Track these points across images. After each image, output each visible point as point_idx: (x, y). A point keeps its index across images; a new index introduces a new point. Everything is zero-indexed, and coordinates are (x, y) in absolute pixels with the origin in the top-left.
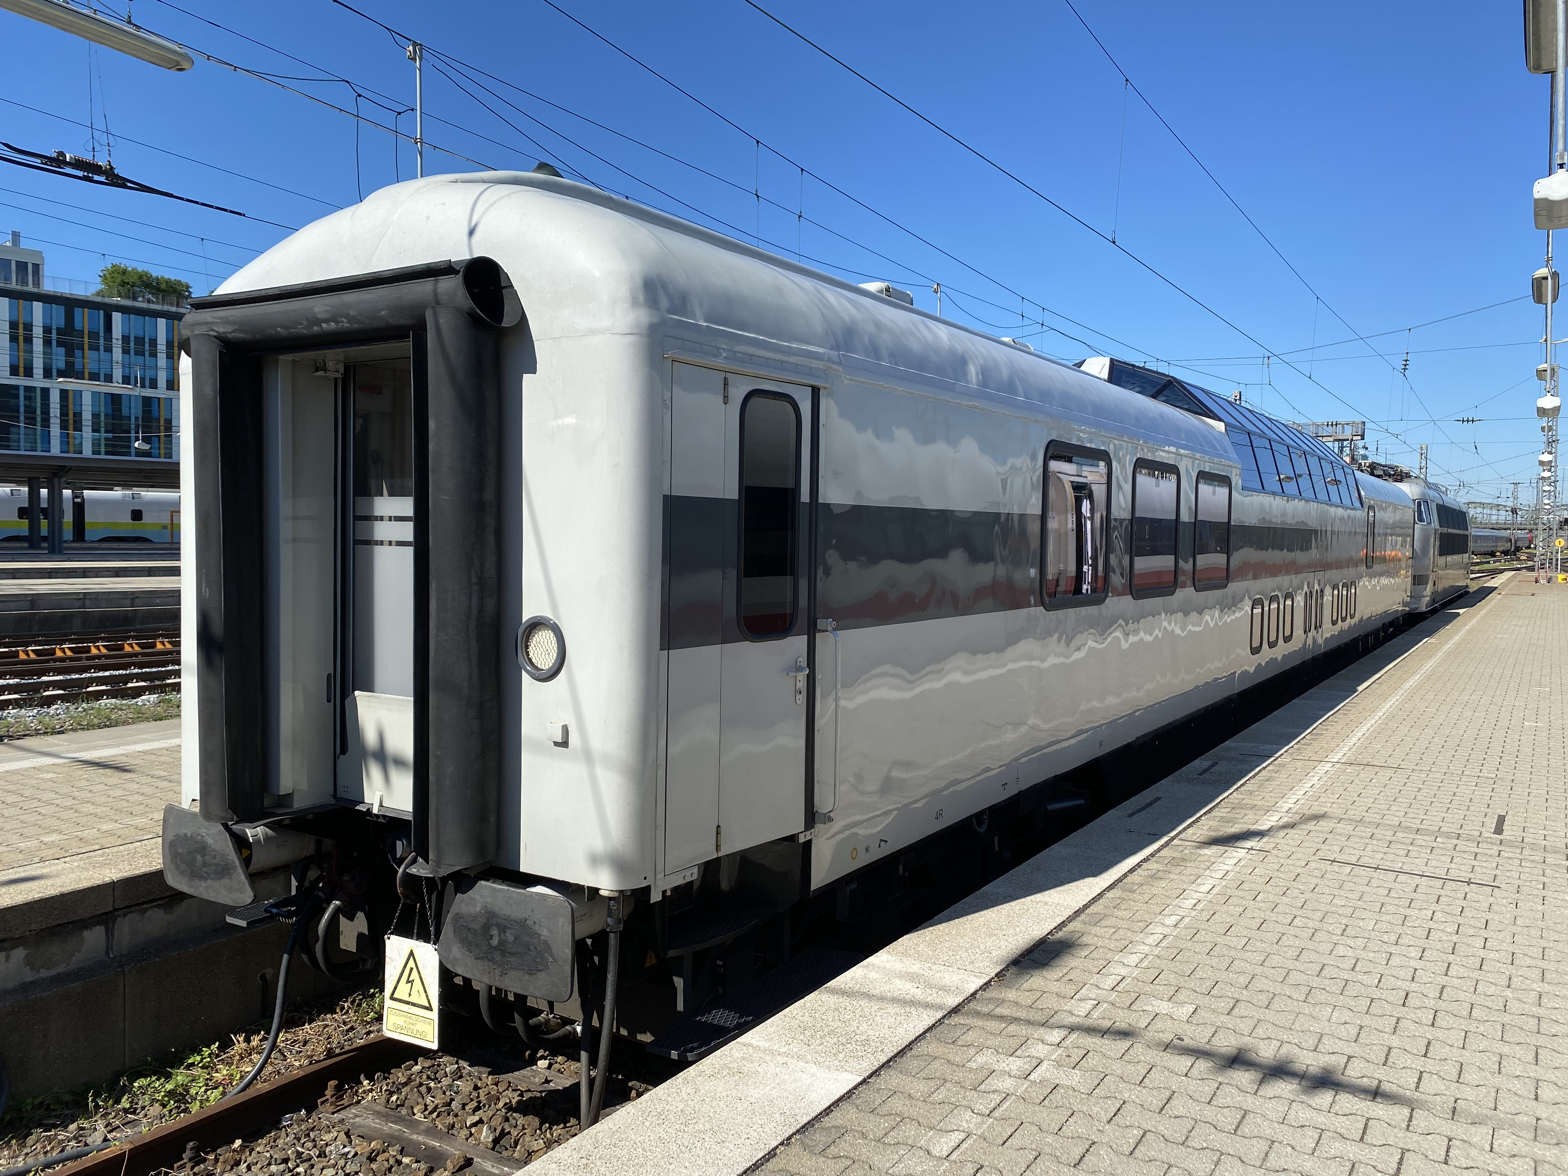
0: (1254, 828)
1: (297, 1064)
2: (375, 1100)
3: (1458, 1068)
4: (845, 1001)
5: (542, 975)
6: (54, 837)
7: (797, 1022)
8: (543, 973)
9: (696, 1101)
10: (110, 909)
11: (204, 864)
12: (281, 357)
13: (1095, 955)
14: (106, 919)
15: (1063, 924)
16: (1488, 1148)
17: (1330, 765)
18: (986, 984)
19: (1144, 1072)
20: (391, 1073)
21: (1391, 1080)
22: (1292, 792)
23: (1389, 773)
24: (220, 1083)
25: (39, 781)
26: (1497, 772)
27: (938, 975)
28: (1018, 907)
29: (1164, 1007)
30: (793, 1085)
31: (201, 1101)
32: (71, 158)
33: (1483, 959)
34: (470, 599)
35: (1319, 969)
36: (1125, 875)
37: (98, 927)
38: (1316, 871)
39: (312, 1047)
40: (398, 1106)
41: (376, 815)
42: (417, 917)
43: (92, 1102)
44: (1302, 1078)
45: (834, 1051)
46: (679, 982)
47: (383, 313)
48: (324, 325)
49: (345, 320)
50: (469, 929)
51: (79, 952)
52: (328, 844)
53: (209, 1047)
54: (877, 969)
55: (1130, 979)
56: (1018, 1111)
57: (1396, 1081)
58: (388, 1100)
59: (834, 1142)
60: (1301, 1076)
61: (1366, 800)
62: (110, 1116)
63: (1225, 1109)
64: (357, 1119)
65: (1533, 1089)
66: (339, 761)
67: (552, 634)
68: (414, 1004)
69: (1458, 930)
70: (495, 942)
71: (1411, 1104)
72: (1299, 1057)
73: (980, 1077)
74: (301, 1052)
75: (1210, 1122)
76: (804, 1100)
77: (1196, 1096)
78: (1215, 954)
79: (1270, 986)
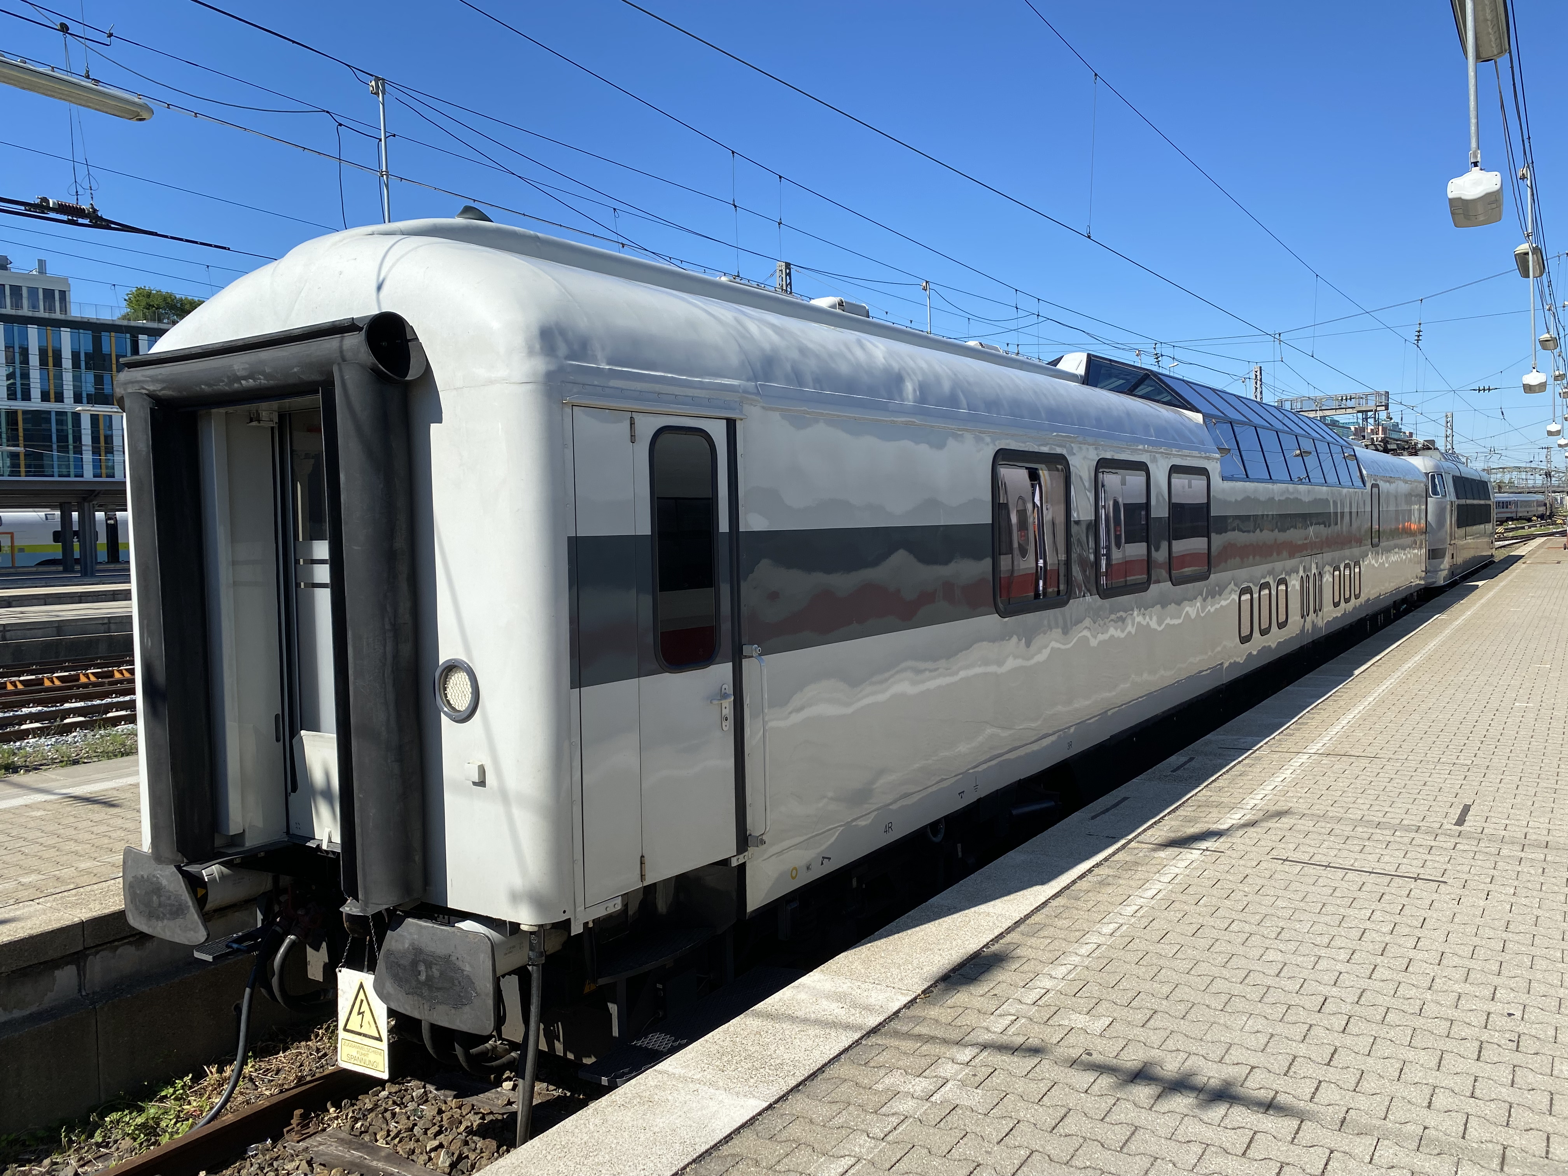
0: (1214, 827)
1: (268, 1093)
2: (340, 1127)
3: (1358, 1076)
4: (769, 1024)
5: (466, 1009)
6: (33, 878)
7: (717, 1047)
8: (467, 1007)
9: (601, 1132)
10: (80, 948)
11: (160, 905)
12: (214, 411)
13: (1025, 967)
14: (78, 958)
15: (1001, 936)
16: (1367, 1159)
17: (1307, 756)
18: (911, 1001)
19: (1045, 1090)
20: (358, 1100)
21: (1288, 1092)
22: (1262, 787)
23: (1364, 762)
24: (191, 1114)
25: (28, 819)
26: (1473, 759)
27: (866, 994)
28: (960, 920)
29: (1079, 1020)
30: (699, 1113)
31: (172, 1134)
32: (54, 203)
33: (1411, 959)
34: (385, 647)
35: (1244, 976)
36: (1074, 882)
37: (69, 966)
38: (1266, 871)
39: (284, 1076)
40: (361, 1133)
41: (325, 851)
42: (367, 950)
43: (65, 1137)
44: (1200, 1092)
45: (746, 1077)
46: (613, 1008)
47: (295, 370)
48: (243, 382)
49: (262, 377)
50: (399, 966)
51: (52, 991)
52: (285, 880)
53: (181, 1079)
54: (806, 990)
55: (1053, 992)
56: (913, 1134)
57: (1293, 1092)
58: (353, 1127)
59: (727, 1171)
60: (1198, 1090)
61: (1334, 793)
62: (84, 1151)
63: (1116, 1127)
64: (321, 1147)
65: (1428, 1096)
66: (290, 799)
67: (467, 677)
68: (365, 1035)
69: (1393, 929)
70: (423, 977)
71: (1302, 1116)
72: (1203, 1069)
73: (884, 1099)
74: (272, 1081)
75: (1099, 1139)
76: (707, 1128)
77: (1091, 1113)
78: (1145, 963)
79: (1193, 996)
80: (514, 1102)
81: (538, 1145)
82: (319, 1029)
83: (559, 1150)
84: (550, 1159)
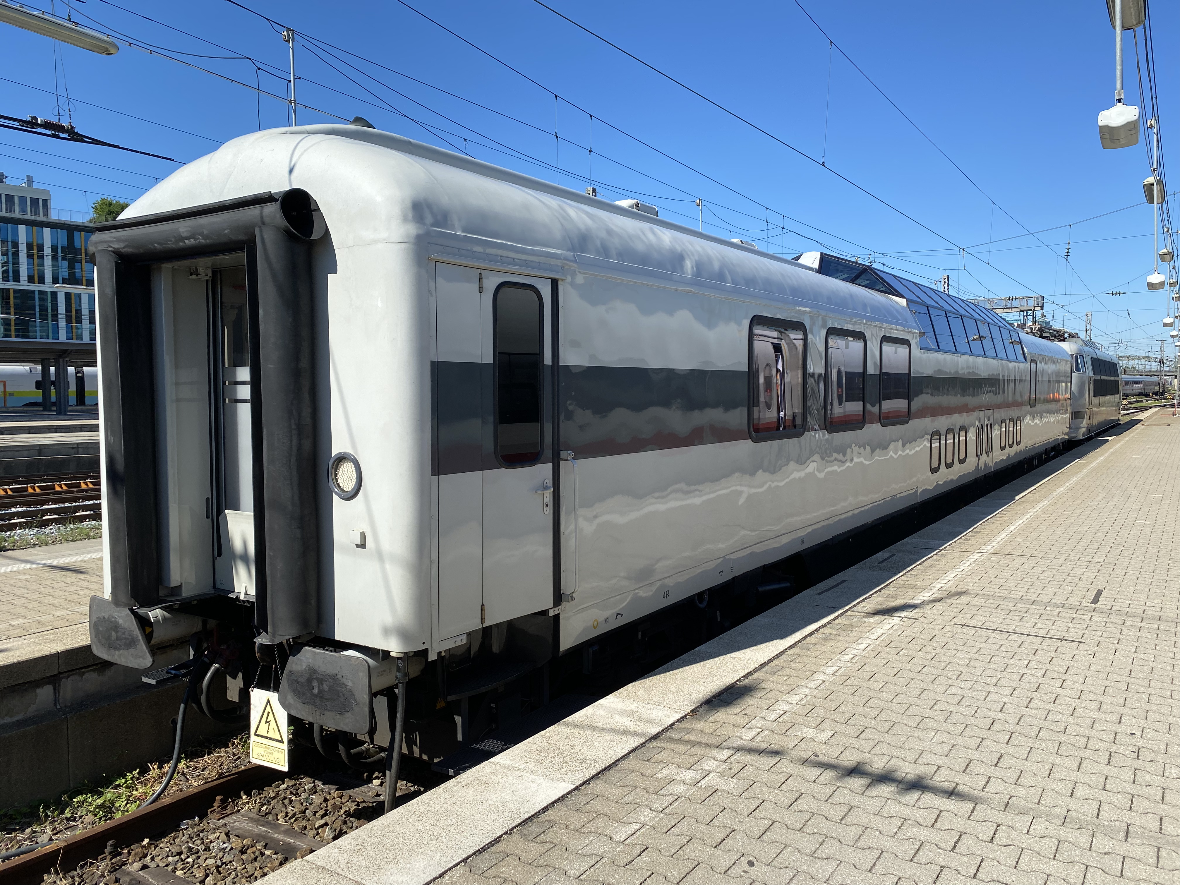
0: (910, 602)
1: (196, 784)
2: (250, 810)
3: (1018, 774)
4: (576, 732)
5: (349, 714)
6: (20, 621)
7: (536, 746)
8: (349, 713)
9: (449, 803)
10: (56, 672)
11: (117, 639)
12: (163, 266)
13: (768, 696)
14: (54, 680)
15: (750, 674)
16: (1025, 831)
17: (980, 555)
18: (682, 718)
19: (783, 779)
20: (264, 790)
21: (966, 784)
22: (946, 575)
23: (1023, 560)
24: (138, 798)
25: (17, 581)
26: (1105, 558)
27: (648, 712)
28: (719, 662)
29: (810, 733)
30: (523, 791)
31: (123, 812)
32: (41, 121)
33: (1058, 695)
34: (291, 441)
35: (933, 704)
36: (805, 638)
37: (48, 686)
38: (949, 633)
39: (208, 772)
40: (266, 814)
41: (242, 600)
42: (273, 675)
43: (43, 813)
44: (900, 783)
45: (558, 767)
46: (458, 719)
47: (226, 231)
48: (187, 241)
49: (200, 237)
50: (298, 682)
51: (34, 704)
52: (212, 623)
53: (131, 772)
54: (604, 708)
55: (790, 713)
56: (684, 808)
57: (969, 784)
58: (260, 810)
59: (544, 832)
60: (898, 782)
61: (1000, 580)
62: (56, 823)
63: (837, 806)
64: (236, 824)
65: (1071, 789)
66: (216, 562)
67: (353, 466)
68: (271, 739)
69: (1045, 674)
70: (316, 691)
71: (976, 801)
72: (902, 767)
73: (662, 784)
74: (199, 775)
75: (824, 814)
76: (529, 802)
77: (817, 796)
78: (858, 694)
79: (893, 717)
80: (381, 794)
81: (402, 811)
82: (235, 739)
83: (418, 816)
84: (411, 821)
